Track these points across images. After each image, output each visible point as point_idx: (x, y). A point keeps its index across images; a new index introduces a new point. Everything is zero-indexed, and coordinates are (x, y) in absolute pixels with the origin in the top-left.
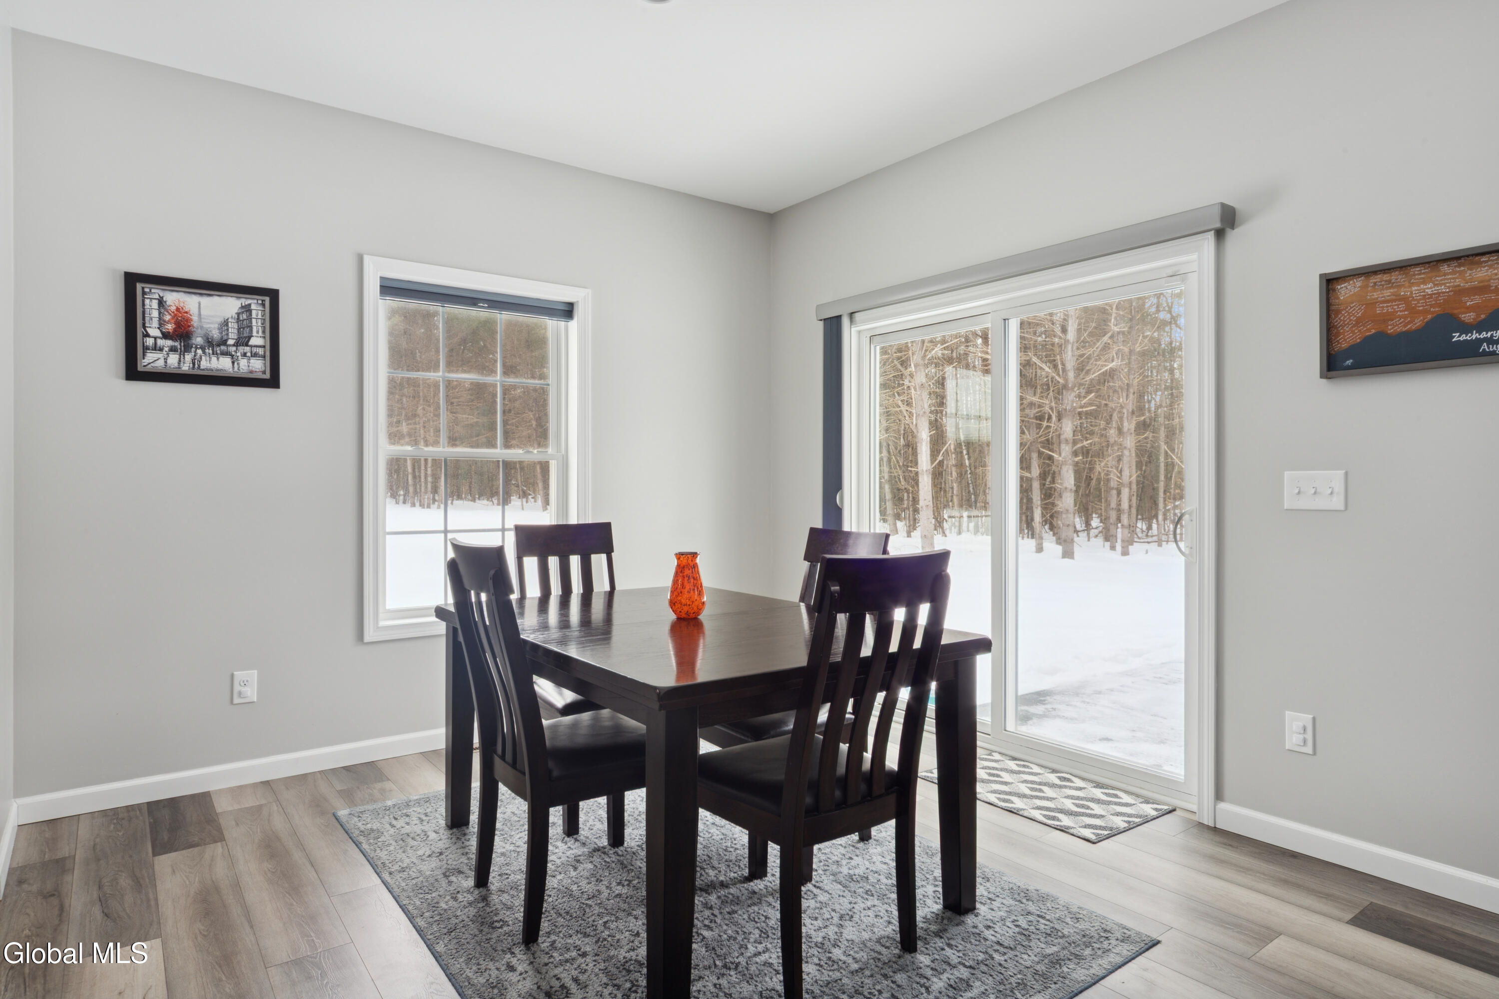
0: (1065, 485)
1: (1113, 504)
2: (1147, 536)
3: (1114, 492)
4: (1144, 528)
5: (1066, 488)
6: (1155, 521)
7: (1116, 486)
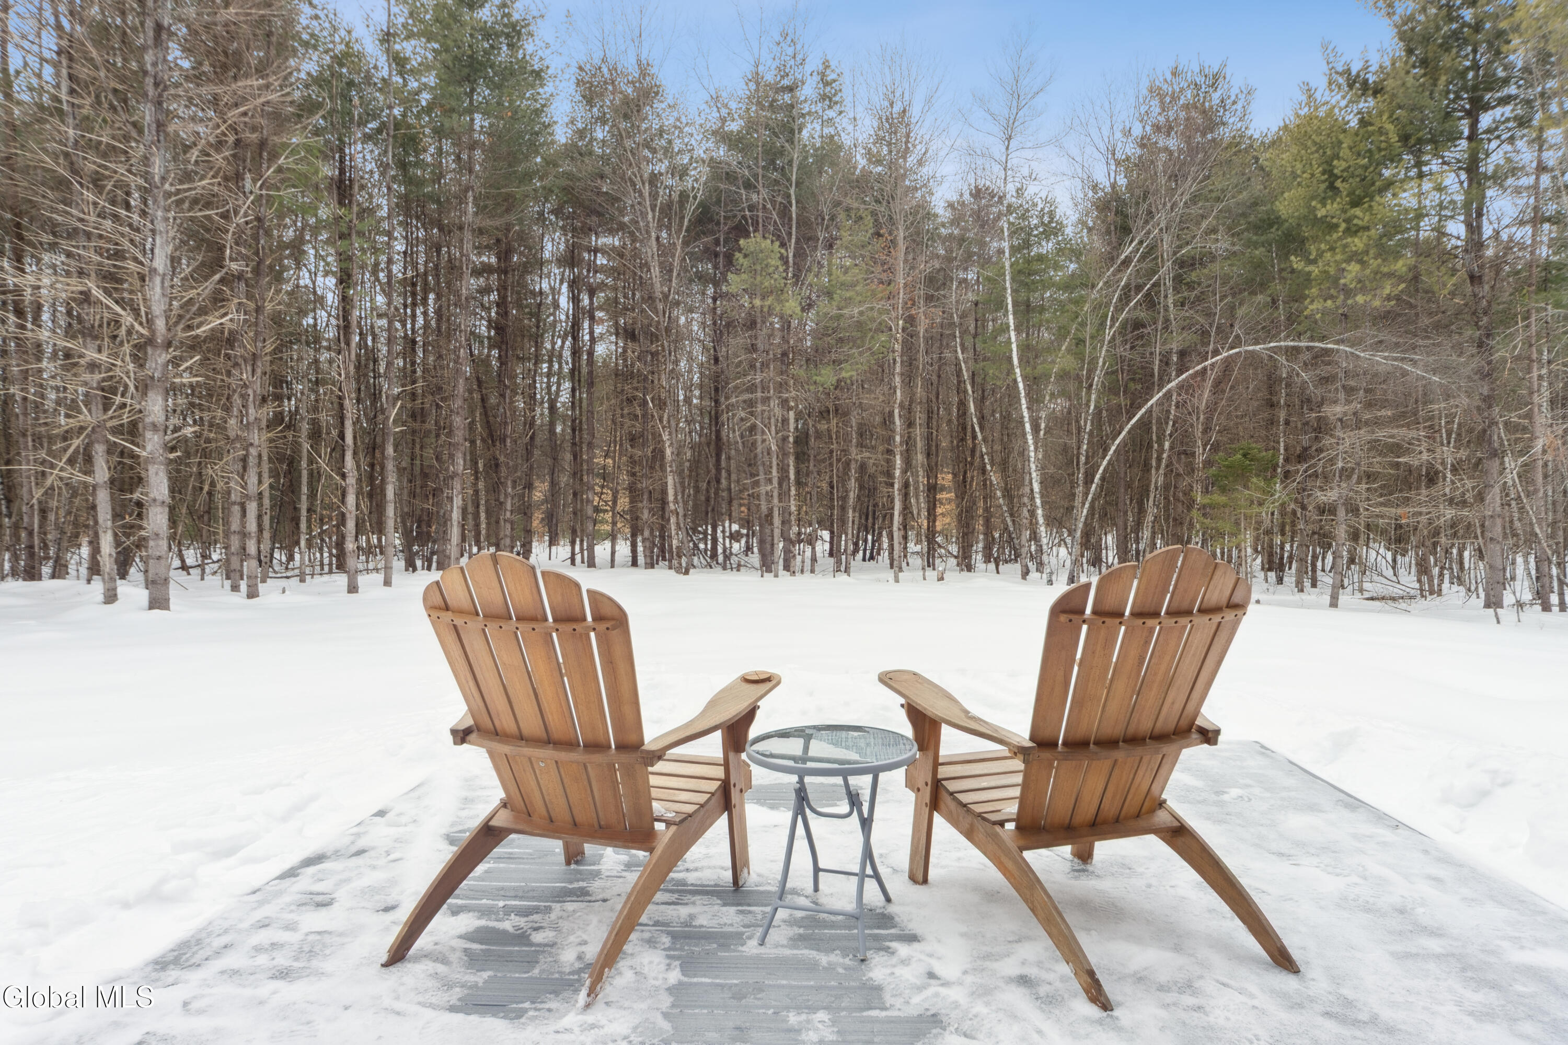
0: (152, 495)
1: (235, 526)
2: (287, 568)
3: (236, 509)
4: (284, 559)
5: (155, 500)
6: (297, 550)
7: (238, 500)
